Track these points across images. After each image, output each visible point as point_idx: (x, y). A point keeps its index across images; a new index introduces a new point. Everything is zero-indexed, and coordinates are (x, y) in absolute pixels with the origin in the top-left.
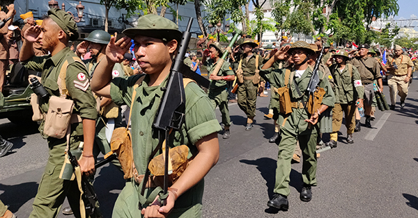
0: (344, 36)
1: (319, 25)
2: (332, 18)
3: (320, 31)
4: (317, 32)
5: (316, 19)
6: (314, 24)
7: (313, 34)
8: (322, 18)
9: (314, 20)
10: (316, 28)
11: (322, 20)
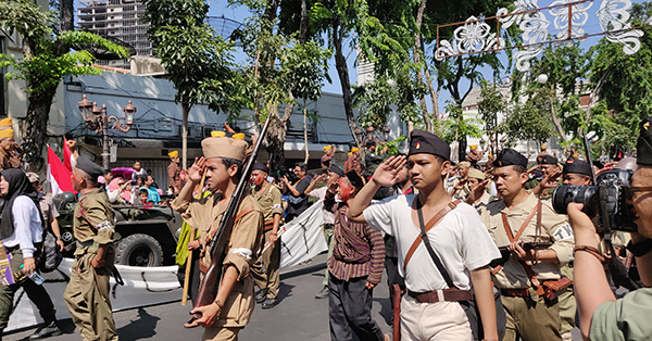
0: (617, 141)
1: (572, 125)
2: (596, 113)
3: (576, 134)
4: (569, 137)
5: (567, 115)
6: (563, 124)
7: (562, 140)
8: (576, 112)
9: (562, 116)
10: (567, 131)
11: (576, 116)
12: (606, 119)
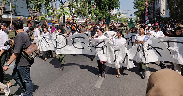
2: (96, 10)
8: (91, 10)
9: (88, 10)
10: (89, 14)
12: (98, 12)
